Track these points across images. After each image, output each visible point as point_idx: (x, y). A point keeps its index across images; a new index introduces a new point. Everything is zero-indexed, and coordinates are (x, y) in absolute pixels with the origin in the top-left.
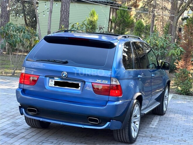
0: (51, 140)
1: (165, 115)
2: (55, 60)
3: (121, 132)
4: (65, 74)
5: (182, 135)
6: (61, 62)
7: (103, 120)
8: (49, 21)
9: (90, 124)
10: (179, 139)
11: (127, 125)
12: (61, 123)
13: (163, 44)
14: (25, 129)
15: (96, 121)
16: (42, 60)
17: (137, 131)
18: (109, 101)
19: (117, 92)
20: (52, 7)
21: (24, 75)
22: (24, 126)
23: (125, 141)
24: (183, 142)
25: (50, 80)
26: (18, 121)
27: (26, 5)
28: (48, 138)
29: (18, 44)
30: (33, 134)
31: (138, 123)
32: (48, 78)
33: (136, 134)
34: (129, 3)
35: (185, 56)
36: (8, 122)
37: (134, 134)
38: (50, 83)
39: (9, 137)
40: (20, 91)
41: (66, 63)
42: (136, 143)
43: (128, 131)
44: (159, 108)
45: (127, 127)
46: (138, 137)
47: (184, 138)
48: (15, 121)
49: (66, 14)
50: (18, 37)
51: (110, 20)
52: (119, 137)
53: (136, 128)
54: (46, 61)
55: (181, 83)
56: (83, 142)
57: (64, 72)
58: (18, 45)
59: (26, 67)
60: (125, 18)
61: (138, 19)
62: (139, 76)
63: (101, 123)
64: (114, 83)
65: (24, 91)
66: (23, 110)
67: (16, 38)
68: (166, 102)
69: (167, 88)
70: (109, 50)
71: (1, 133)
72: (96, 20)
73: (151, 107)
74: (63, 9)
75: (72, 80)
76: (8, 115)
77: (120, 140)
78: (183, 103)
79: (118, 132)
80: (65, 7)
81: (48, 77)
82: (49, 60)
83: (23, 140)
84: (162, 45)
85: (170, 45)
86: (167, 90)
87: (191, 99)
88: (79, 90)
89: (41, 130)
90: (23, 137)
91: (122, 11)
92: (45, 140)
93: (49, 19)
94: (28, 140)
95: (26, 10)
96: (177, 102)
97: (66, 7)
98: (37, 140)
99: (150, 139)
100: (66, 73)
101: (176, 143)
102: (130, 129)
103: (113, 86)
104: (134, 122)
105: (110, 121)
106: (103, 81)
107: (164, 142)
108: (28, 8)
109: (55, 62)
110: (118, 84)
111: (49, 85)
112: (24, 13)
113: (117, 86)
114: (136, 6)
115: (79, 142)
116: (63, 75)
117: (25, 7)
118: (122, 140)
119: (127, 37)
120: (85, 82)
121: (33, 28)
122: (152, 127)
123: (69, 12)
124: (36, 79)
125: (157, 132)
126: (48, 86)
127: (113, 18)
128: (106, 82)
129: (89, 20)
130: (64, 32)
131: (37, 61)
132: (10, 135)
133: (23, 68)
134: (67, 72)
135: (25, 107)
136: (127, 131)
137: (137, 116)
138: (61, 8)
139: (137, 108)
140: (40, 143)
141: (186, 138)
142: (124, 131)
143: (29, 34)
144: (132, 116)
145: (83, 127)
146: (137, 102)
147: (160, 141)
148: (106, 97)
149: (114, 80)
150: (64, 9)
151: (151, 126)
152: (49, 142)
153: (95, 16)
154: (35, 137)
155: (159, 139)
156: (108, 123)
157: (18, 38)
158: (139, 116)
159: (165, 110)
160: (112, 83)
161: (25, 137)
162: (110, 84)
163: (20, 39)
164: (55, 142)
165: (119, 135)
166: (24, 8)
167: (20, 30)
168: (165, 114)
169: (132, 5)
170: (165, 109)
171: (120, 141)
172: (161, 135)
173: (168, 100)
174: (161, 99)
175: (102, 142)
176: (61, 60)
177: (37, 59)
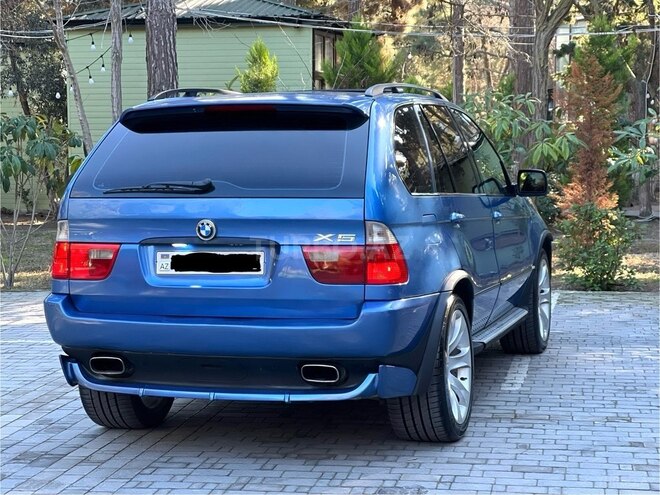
0: (181, 460)
1: (546, 353)
2: (168, 185)
3: (415, 404)
4: (208, 228)
5: (616, 403)
6: (191, 189)
7: (354, 367)
8: (115, 90)
9: (310, 388)
10: (607, 415)
11: (435, 380)
12: (212, 395)
13: (510, 127)
14: (85, 436)
15: (330, 374)
16: (124, 191)
17: (467, 402)
18: (365, 301)
19: (389, 269)
20: (118, 40)
21: (65, 248)
22: (80, 428)
23: (431, 434)
24: (623, 423)
25: (159, 254)
26: (54, 416)
27: (23, 56)
28: (170, 454)
29: (16, 177)
30: (117, 447)
31: (466, 373)
32: (151, 249)
33: (464, 410)
34: (371, 19)
35: (584, 167)
36: (24, 423)
37: (459, 411)
38: (158, 265)
39: (36, 463)
40: (60, 303)
41: (206, 190)
42: (465, 439)
43: (436, 399)
44: (523, 331)
45: (435, 388)
46: (470, 424)
47: (624, 411)
48: (48, 417)
49: (167, 65)
50: (11, 153)
51: (315, 75)
52: (409, 423)
53: (462, 392)
54: (138, 191)
55: (581, 252)
56: (291, 453)
57: (205, 222)
58: (17, 181)
59: (71, 221)
60: (366, 65)
61: (405, 77)
62: (454, 214)
63: (346, 379)
64: (377, 239)
65: (71, 302)
66: (76, 366)
67: (7, 160)
68: (545, 308)
69: (543, 261)
70: (347, 133)
71: (8, 456)
72: (270, 75)
73: (499, 323)
74: (153, 52)
75: (234, 246)
76: (20, 400)
77: (414, 436)
78: (599, 315)
79: (406, 408)
80: (160, 42)
81: (150, 244)
82: (148, 188)
83: (86, 468)
84: (506, 128)
85: (533, 126)
86: (544, 269)
87: (620, 301)
88: (260, 276)
89: (142, 433)
90: (86, 460)
91: (353, 41)
92: (161, 459)
93: (115, 82)
94: (104, 465)
95: (25, 71)
96: (579, 313)
97: (165, 43)
98: (134, 464)
99: (511, 425)
100: (212, 224)
101: (600, 429)
102: (445, 392)
103: (375, 248)
104: (455, 372)
105: (375, 370)
106: (340, 236)
107: (558, 427)
108: (29, 64)
109: (168, 191)
110: (392, 241)
111: (158, 272)
112: (17, 81)
113: (389, 248)
114: (393, 27)
115: (275, 456)
116: (203, 233)
117: (21, 62)
118: (422, 433)
119: (399, 90)
120: (278, 247)
121: (61, 121)
122: (511, 389)
123: (174, 58)
124: (111, 256)
125: (530, 402)
126: (153, 273)
127: (324, 68)
128: (350, 238)
129: (248, 77)
130: (185, 96)
131: (108, 194)
132: (39, 456)
133: (62, 224)
134: (213, 220)
135: (81, 357)
136: (434, 400)
137: (460, 352)
138: (147, 49)
139: (458, 323)
140: (147, 471)
141: (629, 411)
142: (423, 402)
143: (50, 141)
144: (446, 349)
145: (287, 400)
146: (456, 302)
147: (547, 427)
148: (354, 290)
149: (376, 229)
150: (156, 52)
151: (505, 387)
152: (175, 465)
153: (267, 63)
154: (126, 456)
155: (540, 422)
156: (371, 377)
157: (14, 158)
158: (466, 350)
159: (546, 334)
160: (369, 241)
161: (92, 459)
162: (366, 245)
163: (21, 159)
164: (196, 462)
165: (408, 416)
166: (18, 65)
167: (19, 130)
168: (544, 348)
169: (381, 27)
170: (543, 333)
171: (412, 440)
172: (544, 411)
173: (549, 303)
174: (528, 297)
175: (355, 449)
176: (190, 183)
177: (106, 186)
